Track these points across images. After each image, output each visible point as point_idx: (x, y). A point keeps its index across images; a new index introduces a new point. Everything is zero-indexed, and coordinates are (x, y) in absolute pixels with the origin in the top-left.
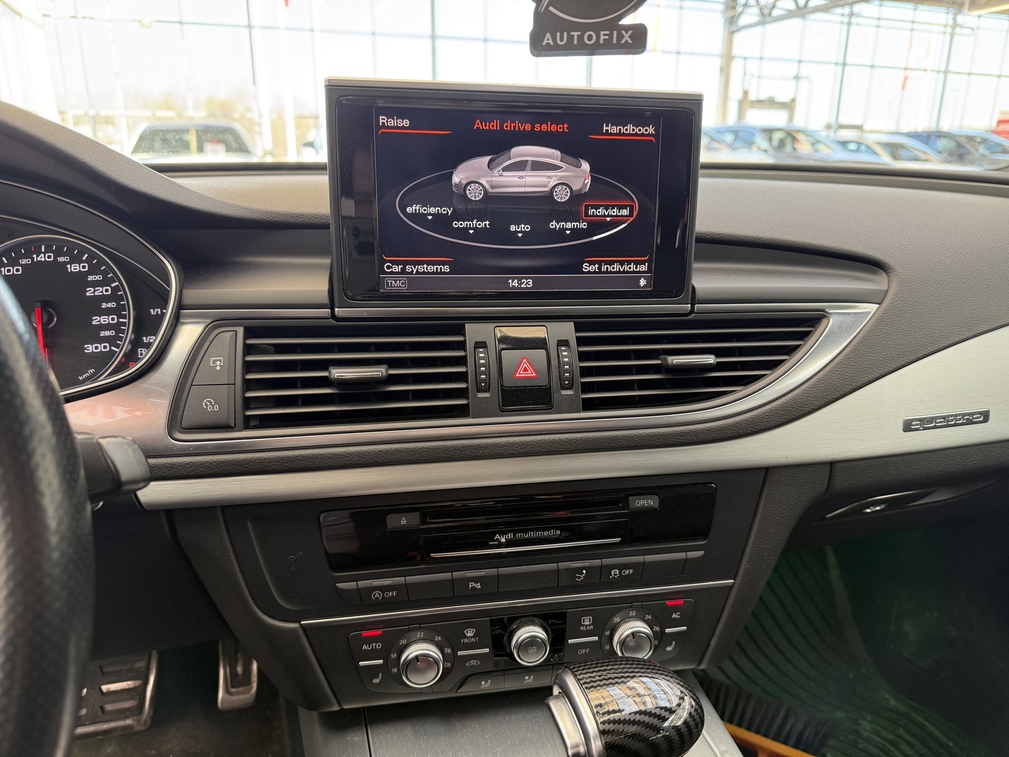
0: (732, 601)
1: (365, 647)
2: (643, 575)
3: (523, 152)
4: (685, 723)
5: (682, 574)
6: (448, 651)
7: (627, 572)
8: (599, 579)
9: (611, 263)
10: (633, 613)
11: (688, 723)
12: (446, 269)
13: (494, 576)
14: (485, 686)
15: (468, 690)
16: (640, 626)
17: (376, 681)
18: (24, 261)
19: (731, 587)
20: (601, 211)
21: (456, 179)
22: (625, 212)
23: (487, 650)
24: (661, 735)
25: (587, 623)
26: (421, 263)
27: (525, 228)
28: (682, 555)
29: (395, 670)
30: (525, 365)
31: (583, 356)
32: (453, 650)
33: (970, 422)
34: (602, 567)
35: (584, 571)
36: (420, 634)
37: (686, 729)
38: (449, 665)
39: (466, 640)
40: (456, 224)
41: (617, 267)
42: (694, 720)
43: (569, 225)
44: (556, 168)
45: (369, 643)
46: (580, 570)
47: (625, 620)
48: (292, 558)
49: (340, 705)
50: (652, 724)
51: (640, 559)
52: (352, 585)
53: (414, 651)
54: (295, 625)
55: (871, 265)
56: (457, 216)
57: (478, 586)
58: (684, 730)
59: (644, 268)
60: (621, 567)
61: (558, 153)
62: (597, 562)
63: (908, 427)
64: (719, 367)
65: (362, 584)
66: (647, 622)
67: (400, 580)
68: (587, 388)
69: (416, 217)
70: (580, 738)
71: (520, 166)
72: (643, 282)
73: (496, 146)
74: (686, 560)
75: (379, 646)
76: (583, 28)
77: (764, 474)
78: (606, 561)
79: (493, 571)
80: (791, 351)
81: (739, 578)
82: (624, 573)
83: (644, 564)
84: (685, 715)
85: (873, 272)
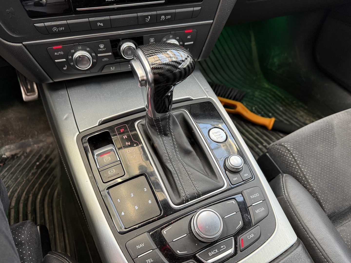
0: (212, 30)
1: (56, 54)
2: (175, 18)
4: (188, 66)
5: (192, 18)
6: (94, 54)
7: (168, 17)
8: (156, 21)
10: (171, 36)
11: (189, 66)
13: (109, 20)
14: (113, 69)
15: (105, 71)
16: (174, 42)
17: (65, 68)
19: (212, 24)
23: (110, 54)
24: (177, 71)
25: (152, 41)
29: (72, 64)
32: (95, 54)
34: (157, 15)
35: (149, 17)
36: (80, 48)
37: (188, 68)
38: (95, 61)
39: (101, 50)
42: (191, 65)
45: (57, 52)
46: (147, 16)
47: (168, 39)
48: (8, 11)
49: (52, 80)
50: (173, 65)
51: (173, 11)
52: (42, 25)
53: (78, 54)
54: (20, 44)
57: (102, 24)
58: (187, 69)
60: (165, 15)
62: (154, 13)
65: (47, 24)
66: (177, 40)
67: (64, 22)
70: (144, 74)
74: (193, 11)
75: (62, 53)
78: (159, 12)
79: (108, 18)
81: (215, 19)
82: (167, 17)
83: (175, 13)
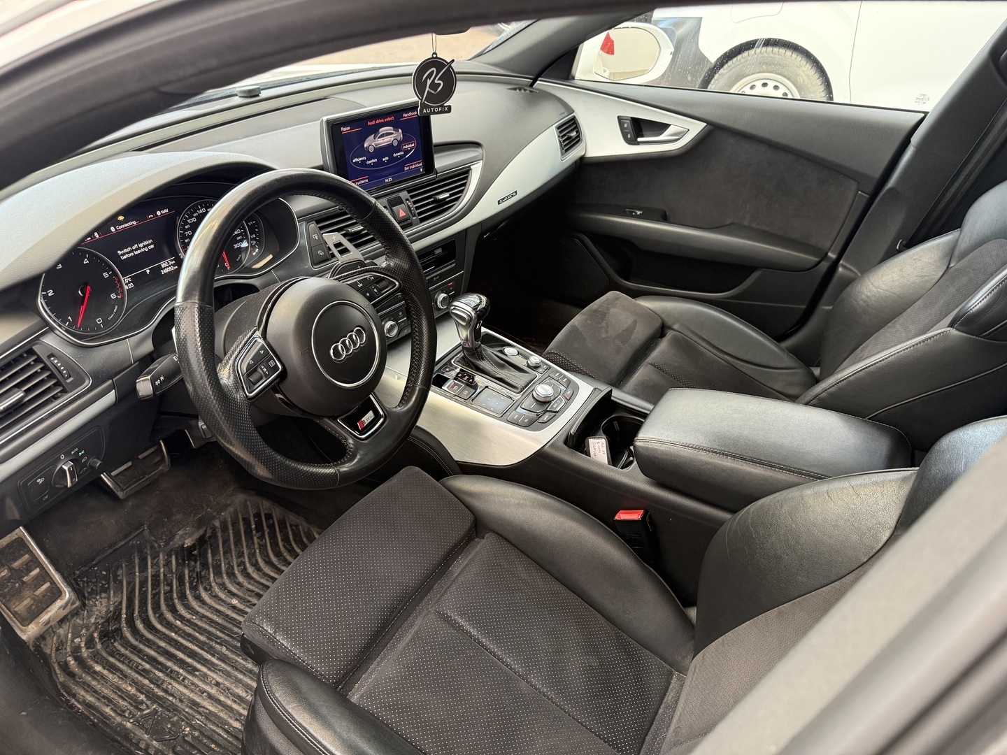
0: (464, 278)
3: (383, 130)
7: (438, 278)
9: (412, 165)
12: (367, 181)
16: (443, 295)
18: (195, 215)
19: (463, 274)
20: (407, 146)
21: (365, 146)
22: (413, 145)
26: (360, 180)
27: (387, 158)
28: (450, 267)
30: (401, 211)
31: (415, 202)
33: (513, 196)
40: (368, 163)
41: (414, 166)
43: (399, 154)
44: (392, 134)
47: (438, 296)
51: (440, 272)
55: (476, 145)
56: (368, 160)
59: (421, 164)
60: (436, 276)
61: (392, 128)
63: (499, 203)
64: (451, 195)
66: (445, 293)
68: (420, 214)
69: (357, 162)
71: (382, 136)
72: (421, 170)
73: (374, 130)
76: (434, 107)
77: (465, 231)
78: (432, 276)
80: (464, 184)
81: (465, 270)
84: (485, 303)
85: (478, 147)
